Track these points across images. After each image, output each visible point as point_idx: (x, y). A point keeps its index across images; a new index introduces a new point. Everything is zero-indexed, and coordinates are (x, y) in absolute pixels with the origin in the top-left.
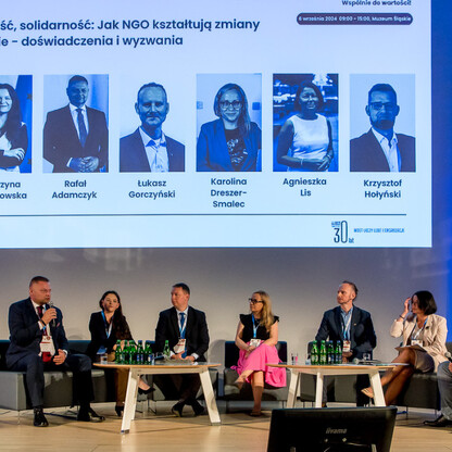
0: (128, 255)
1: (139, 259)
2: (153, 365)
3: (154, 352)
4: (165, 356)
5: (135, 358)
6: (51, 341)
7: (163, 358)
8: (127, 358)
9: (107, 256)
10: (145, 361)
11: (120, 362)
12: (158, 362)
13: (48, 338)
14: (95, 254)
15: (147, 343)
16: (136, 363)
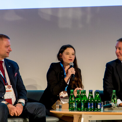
0: (80, 14)
1: (89, 17)
2: (102, 112)
3: (103, 100)
4: (112, 104)
5: (86, 106)
6: (12, 89)
7: (111, 106)
8: (79, 106)
9: (60, 15)
10: (95, 108)
11: (73, 110)
12: (106, 110)
13: (9, 87)
14: (50, 13)
15: (97, 92)
16: (87, 110)
